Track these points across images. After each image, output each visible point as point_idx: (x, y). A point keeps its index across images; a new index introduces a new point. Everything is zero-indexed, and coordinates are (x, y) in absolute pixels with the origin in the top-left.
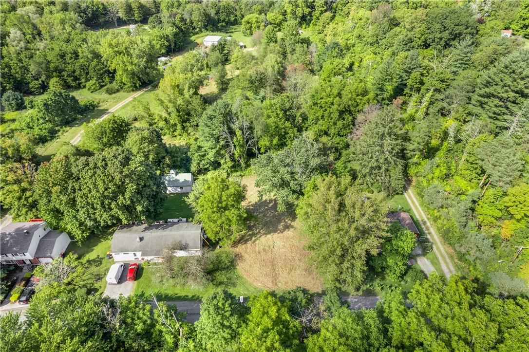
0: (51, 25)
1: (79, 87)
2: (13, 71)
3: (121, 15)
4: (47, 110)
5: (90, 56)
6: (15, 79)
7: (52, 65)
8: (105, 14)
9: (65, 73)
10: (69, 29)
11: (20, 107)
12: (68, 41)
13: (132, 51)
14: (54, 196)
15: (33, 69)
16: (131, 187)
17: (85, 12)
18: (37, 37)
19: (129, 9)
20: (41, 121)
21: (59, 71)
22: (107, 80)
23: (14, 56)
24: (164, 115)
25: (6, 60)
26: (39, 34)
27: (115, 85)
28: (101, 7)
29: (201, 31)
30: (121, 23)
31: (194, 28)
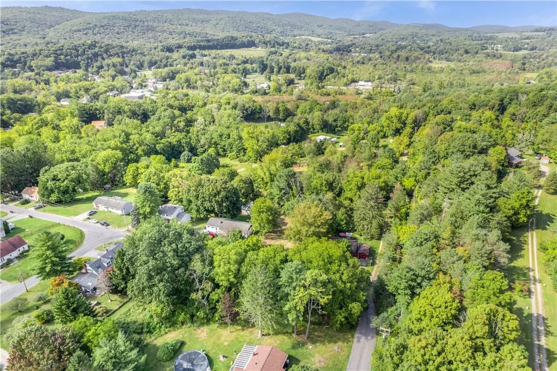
0: (222, 117)
1: (224, 156)
2: (192, 141)
3: (271, 114)
4: (202, 162)
5: (236, 138)
6: (191, 145)
7: (213, 140)
8: (260, 113)
9: (219, 146)
10: (231, 120)
11: (189, 161)
12: (228, 127)
13: (259, 138)
14: (191, 192)
15: (202, 141)
16: (223, 194)
17: (247, 110)
18: (212, 123)
19: (277, 111)
20: (197, 168)
21: (216, 144)
22: (242, 154)
23: (195, 133)
24: (262, 175)
25: (190, 134)
26: (214, 122)
27: (245, 158)
28: (258, 107)
29: (318, 132)
30: (269, 119)
31: (314, 129)
